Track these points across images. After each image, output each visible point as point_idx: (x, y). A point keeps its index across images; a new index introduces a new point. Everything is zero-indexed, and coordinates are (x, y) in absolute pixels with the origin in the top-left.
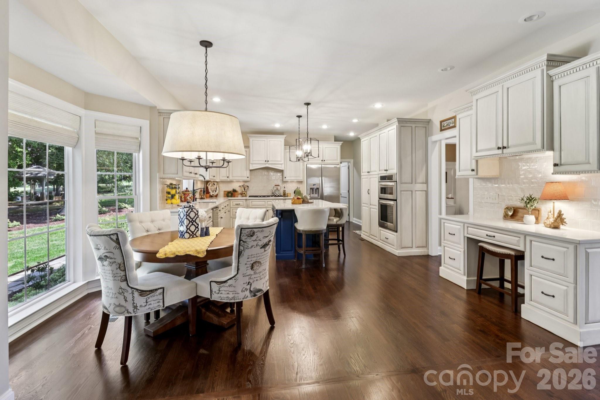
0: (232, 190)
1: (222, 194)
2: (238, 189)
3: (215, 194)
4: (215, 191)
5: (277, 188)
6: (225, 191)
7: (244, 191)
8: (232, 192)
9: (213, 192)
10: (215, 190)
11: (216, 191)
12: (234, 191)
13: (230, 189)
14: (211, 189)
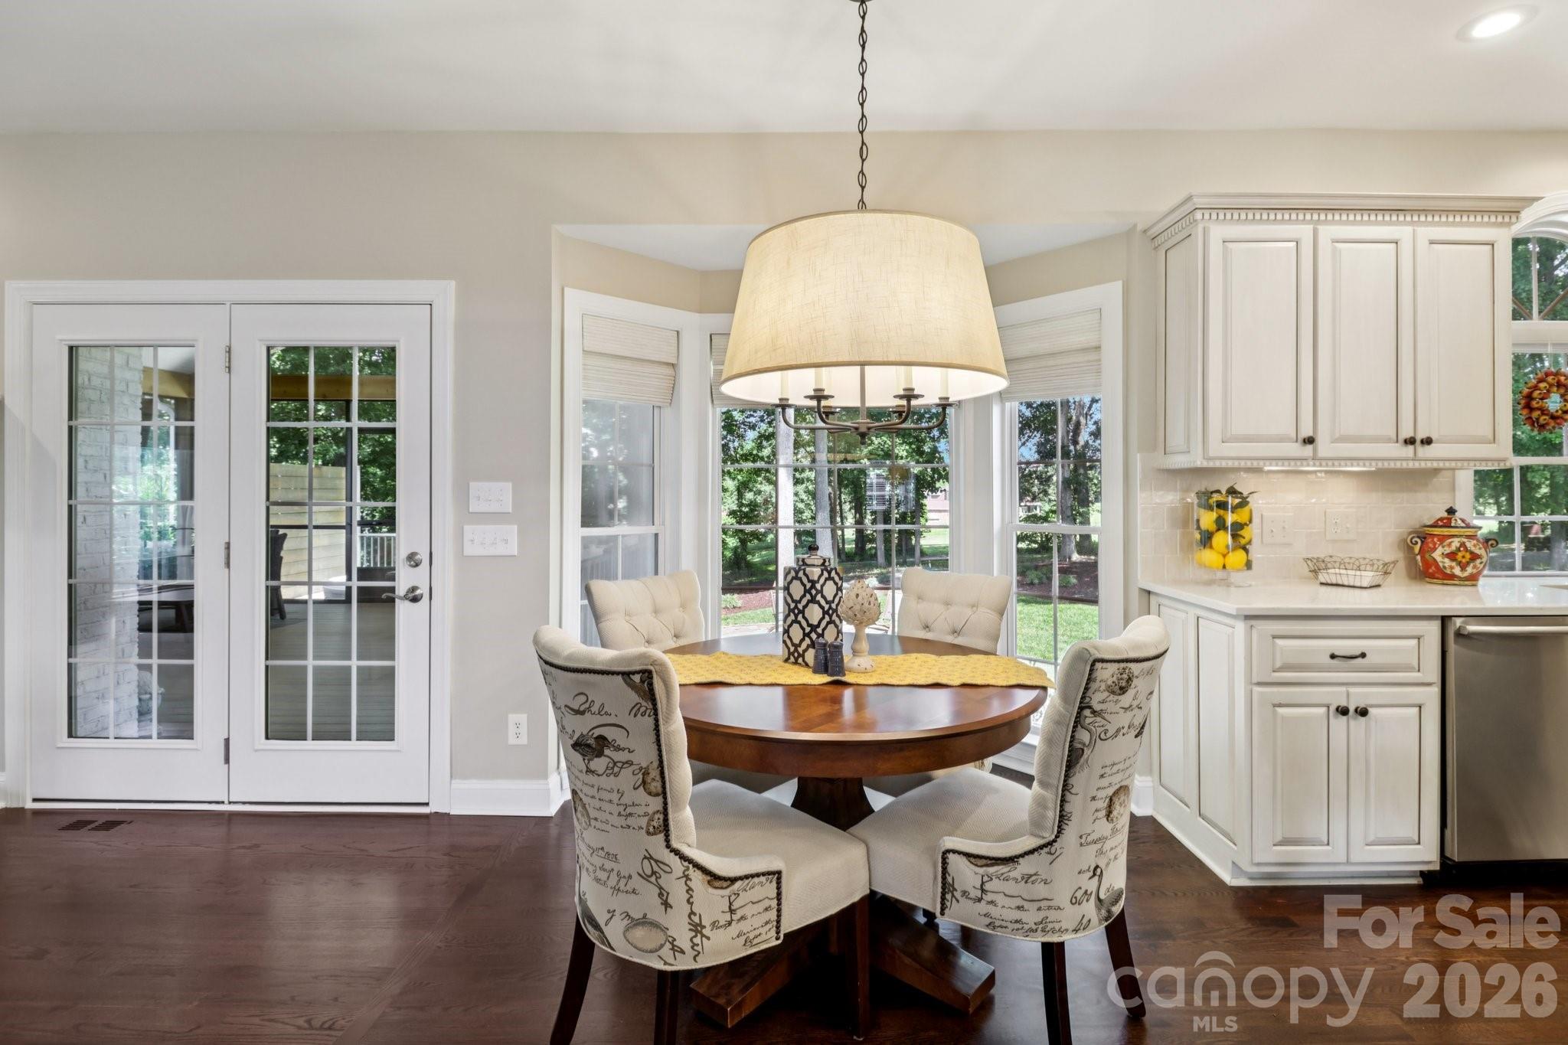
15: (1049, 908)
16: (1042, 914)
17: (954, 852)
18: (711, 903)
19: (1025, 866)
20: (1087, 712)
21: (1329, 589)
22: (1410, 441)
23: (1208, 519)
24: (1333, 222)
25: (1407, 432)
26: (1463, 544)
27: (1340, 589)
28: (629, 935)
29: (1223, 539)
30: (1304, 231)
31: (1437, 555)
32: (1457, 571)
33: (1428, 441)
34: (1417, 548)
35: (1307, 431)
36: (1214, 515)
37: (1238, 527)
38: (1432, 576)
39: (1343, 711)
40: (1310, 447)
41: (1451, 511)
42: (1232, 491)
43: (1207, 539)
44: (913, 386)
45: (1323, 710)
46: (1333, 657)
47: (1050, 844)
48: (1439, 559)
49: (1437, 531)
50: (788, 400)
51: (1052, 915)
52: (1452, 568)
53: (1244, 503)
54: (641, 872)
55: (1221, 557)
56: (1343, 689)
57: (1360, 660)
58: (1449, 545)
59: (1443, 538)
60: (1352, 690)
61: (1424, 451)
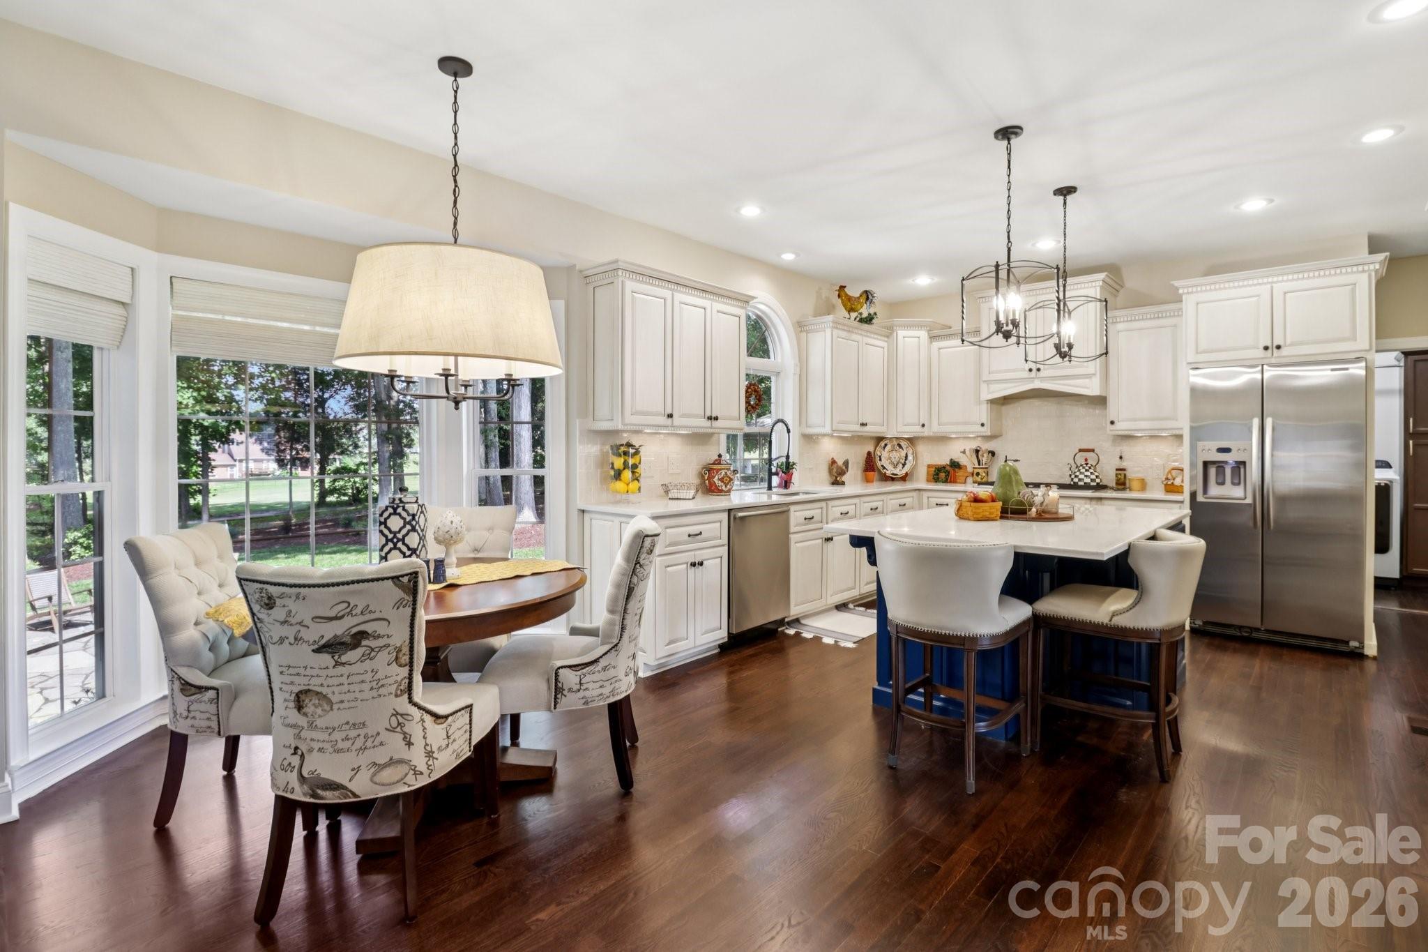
0: (948, 463)
1: (922, 472)
2: (963, 460)
3: (900, 472)
4: (901, 466)
5: (1086, 460)
6: (929, 466)
7: (977, 466)
8: (948, 468)
9: (895, 467)
10: (903, 461)
11: (904, 465)
12: (955, 465)
13: (944, 461)
14: (890, 458)
15: (616, 681)
16: (613, 686)
17: (562, 667)
18: (436, 732)
19: (603, 663)
20: (638, 566)
21: (674, 501)
22: (710, 418)
23: (619, 463)
24: (682, 292)
25: (708, 414)
26: (726, 474)
27: (679, 501)
28: (377, 779)
29: (627, 474)
30: (667, 294)
31: (716, 480)
32: (724, 488)
33: (716, 418)
34: (706, 477)
35: (669, 411)
36: (622, 460)
37: (635, 466)
38: (713, 491)
39: (693, 565)
40: (670, 419)
41: (720, 456)
42: (629, 445)
43: (618, 475)
44: (512, 373)
45: (685, 566)
46: (689, 536)
47: (616, 645)
48: (716, 482)
49: (715, 467)
50: (396, 371)
51: (617, 685)
52: (722, 486)
53: (637, 453)
54: (389, 727)
55: (626, 486)
56: (693, 553)
57: (699, 537)
58: (721, 474)
59: (718, 470)
60: (698, 552)
61: (716, 424)
